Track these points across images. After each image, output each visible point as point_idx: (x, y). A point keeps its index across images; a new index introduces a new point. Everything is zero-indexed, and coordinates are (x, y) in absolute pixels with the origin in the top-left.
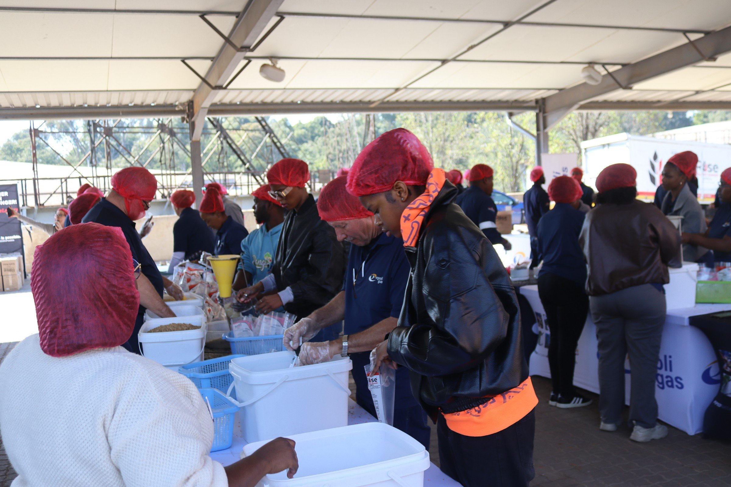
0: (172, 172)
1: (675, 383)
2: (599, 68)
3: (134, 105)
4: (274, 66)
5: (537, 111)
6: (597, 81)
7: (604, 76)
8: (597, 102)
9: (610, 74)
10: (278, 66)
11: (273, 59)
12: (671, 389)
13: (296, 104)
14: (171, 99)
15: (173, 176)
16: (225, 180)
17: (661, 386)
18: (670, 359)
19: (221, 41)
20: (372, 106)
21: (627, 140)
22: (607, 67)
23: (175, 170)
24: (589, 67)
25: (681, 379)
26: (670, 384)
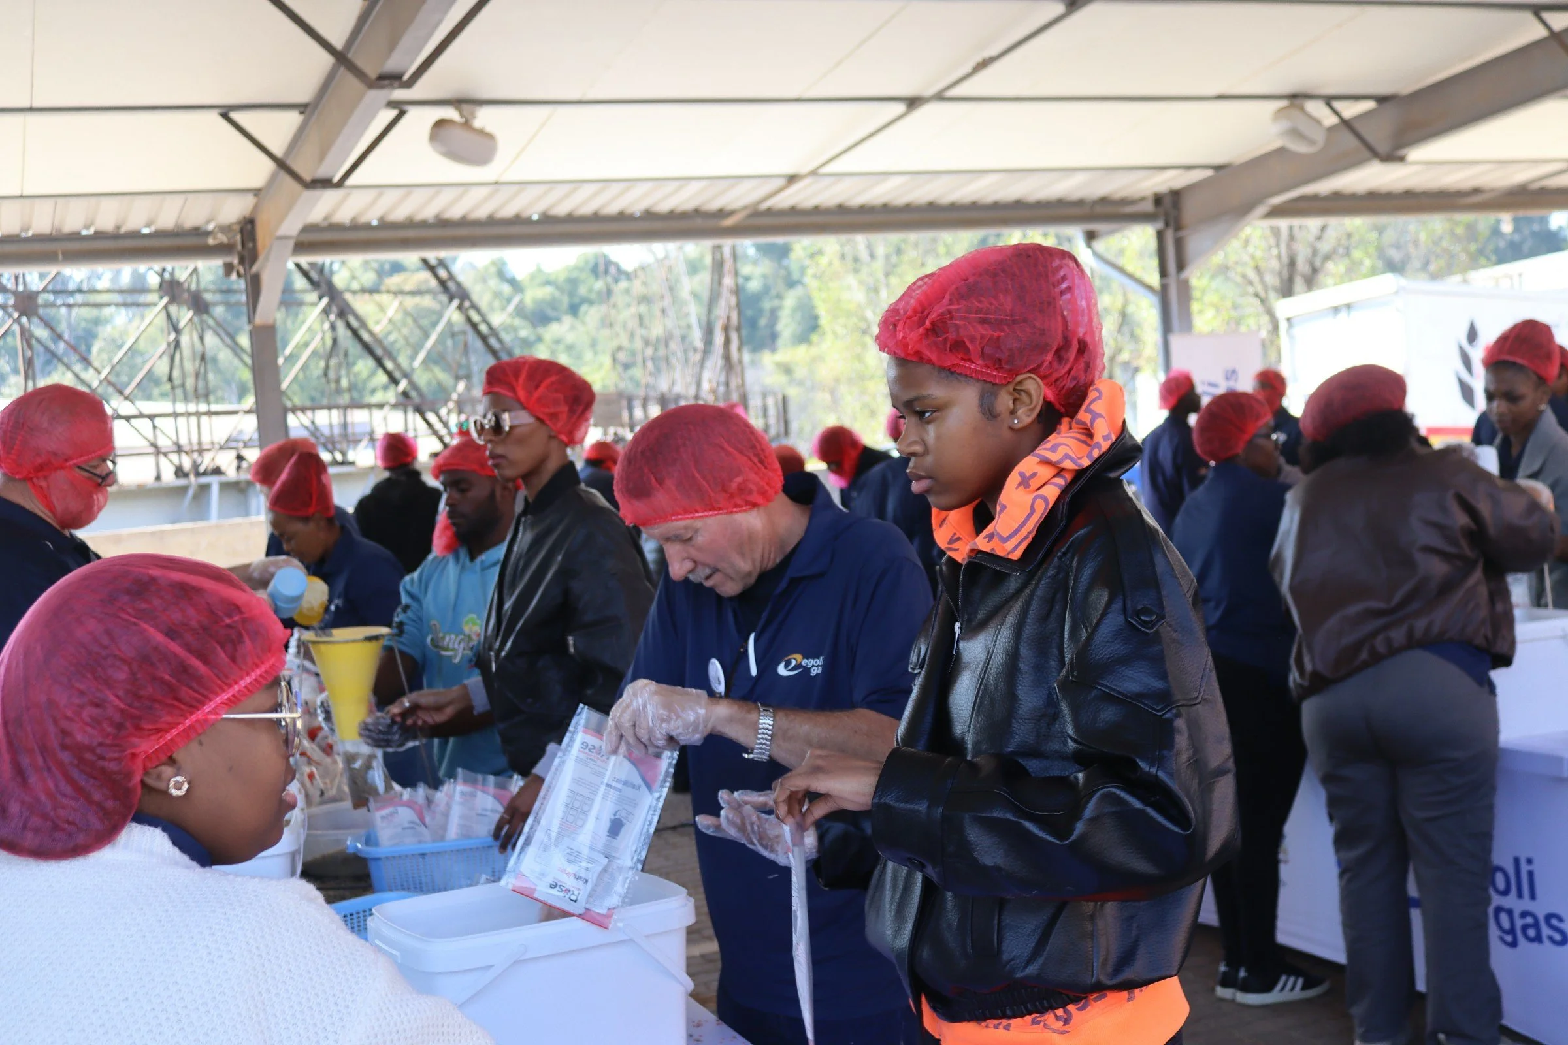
0: (203, 407)
1: (1546, 931)
2: (1316, 108)
3: (96, 232)
4: (467, 125)
5: (1160, 225)
6: (1312, 142)
7: (1331, 129)
8: (1315, 198)
9: (1346, 123)
10: (477, 123)
11: (465, 107)
12: (1535, 945)
13: (528, 221)
14: (195, 216)
15: (204, 419)
16: (345, 425)
17: (1509, 938)
18: (1530, 867)
19: (326, 60)
20: (729, 222)
21: (1396, 293)
22: (1337, 105)
23: (209, 403)
24: (1291, 106)
25: (1560, 919)
26: (1532, 933)
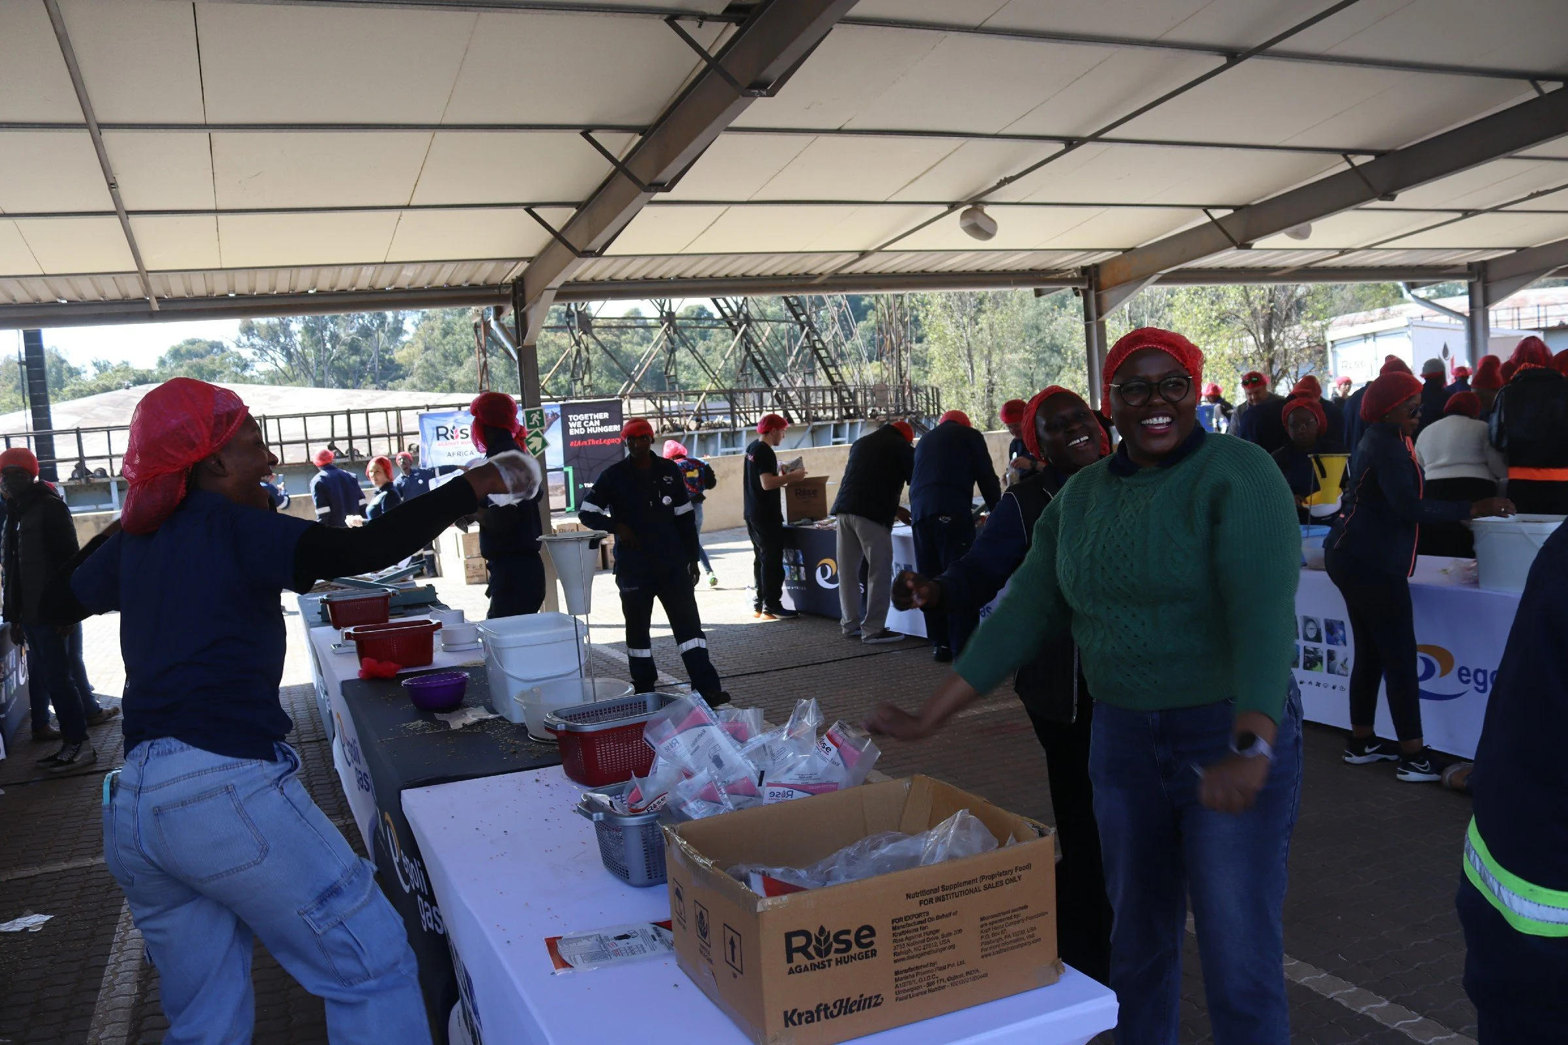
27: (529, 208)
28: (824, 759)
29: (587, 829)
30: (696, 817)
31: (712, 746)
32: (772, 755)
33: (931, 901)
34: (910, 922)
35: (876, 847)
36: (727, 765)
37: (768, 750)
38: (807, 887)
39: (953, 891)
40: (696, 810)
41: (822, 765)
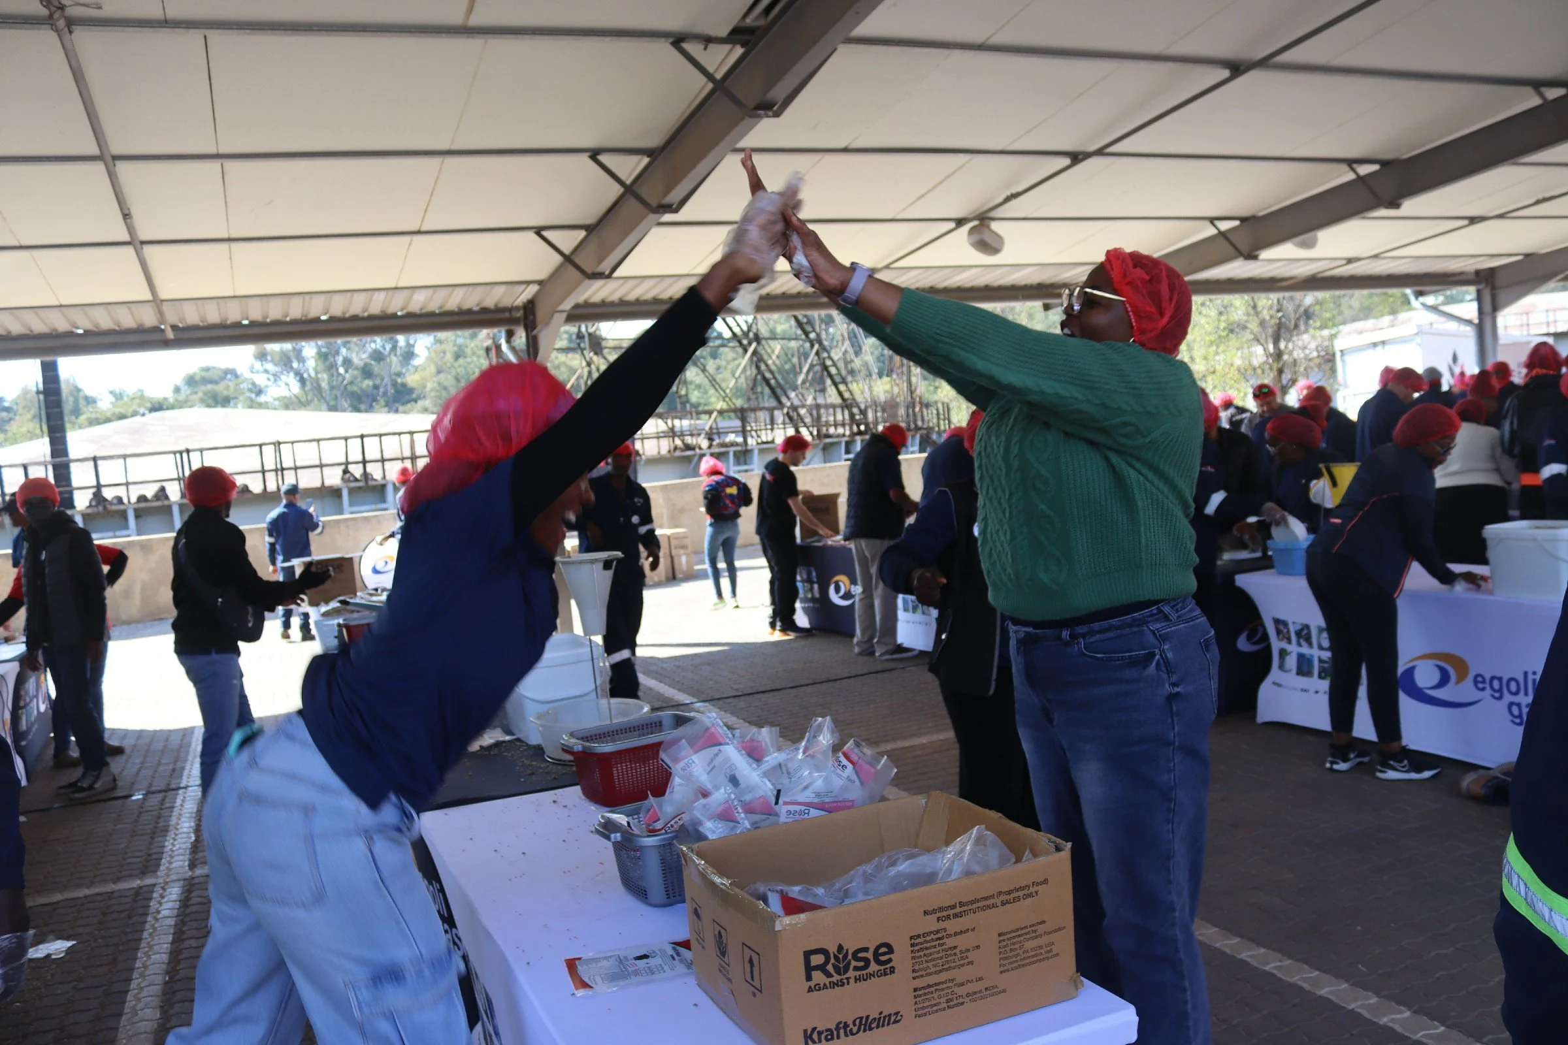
17: (1517, 720)
27: (539, 231)
28: (839, 776)
29: (605, 850)
30: (711, 836)
31: (728, 765)
32: (789, 773)
33: (948, 917)
34: (928, 938)
35: (893, 864)
36: (743, 785)
37: (784, 769)
38: (825, 905)
39: (970, 907)
40: (713, 830)
41: (838, 783)
